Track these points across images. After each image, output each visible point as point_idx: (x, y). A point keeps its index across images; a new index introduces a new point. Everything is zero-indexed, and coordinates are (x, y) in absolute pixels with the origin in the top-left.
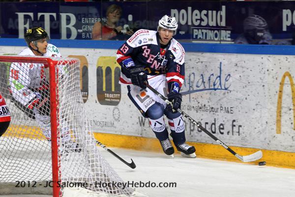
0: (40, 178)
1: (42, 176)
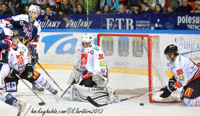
0: (136, 87)
1: (137, 86)
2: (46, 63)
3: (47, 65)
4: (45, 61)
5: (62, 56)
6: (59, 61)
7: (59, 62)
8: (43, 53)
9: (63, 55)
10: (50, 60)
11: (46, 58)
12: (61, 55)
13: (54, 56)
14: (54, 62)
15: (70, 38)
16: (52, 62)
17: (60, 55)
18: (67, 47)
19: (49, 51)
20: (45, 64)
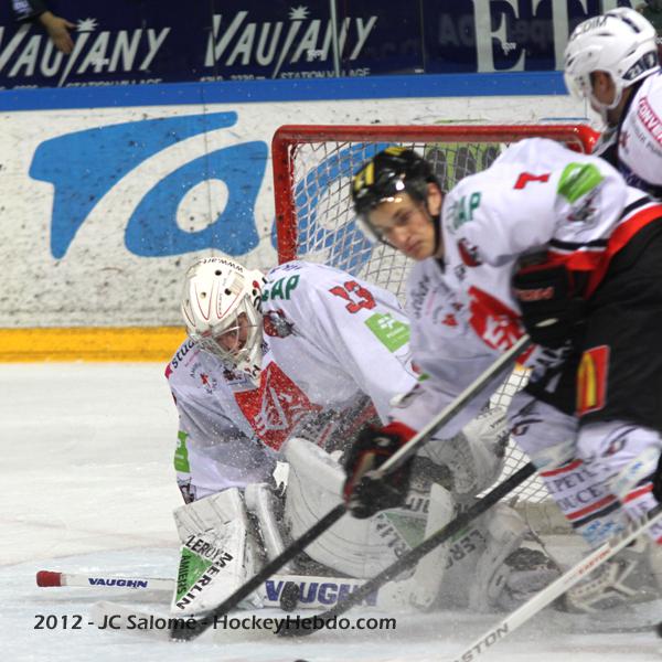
2: (67, 320)
3: (74, 330)
4: (61, 310)
5: (173, 267)
6: (154, 302)
7: (153, 309)
8: (47, 255)
9: (178, 263)
10: (95, 299)
11: (63, 287)
12: (165, 262)
13: (120, 271)
14: (119, 308)
15: (220, 139)
16: (106, 311)
17: (154, 259)
18: (204, 204)
19: (85, 235)
20: (63, 331)
